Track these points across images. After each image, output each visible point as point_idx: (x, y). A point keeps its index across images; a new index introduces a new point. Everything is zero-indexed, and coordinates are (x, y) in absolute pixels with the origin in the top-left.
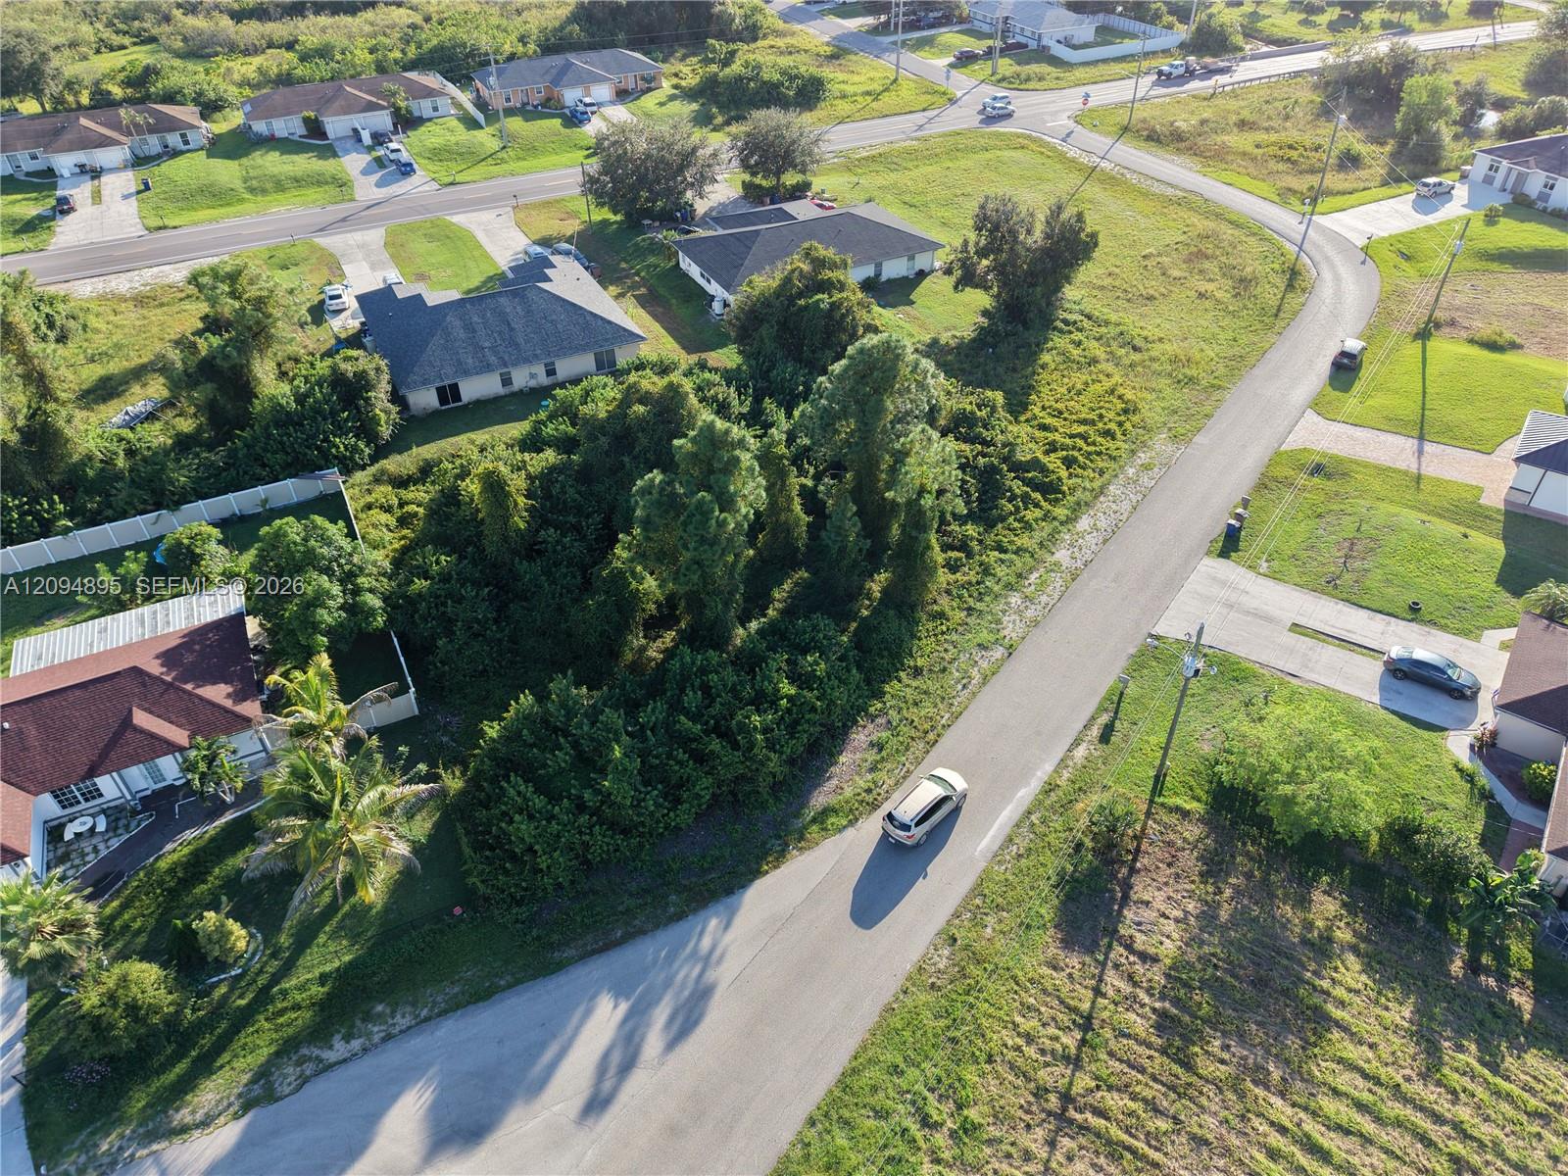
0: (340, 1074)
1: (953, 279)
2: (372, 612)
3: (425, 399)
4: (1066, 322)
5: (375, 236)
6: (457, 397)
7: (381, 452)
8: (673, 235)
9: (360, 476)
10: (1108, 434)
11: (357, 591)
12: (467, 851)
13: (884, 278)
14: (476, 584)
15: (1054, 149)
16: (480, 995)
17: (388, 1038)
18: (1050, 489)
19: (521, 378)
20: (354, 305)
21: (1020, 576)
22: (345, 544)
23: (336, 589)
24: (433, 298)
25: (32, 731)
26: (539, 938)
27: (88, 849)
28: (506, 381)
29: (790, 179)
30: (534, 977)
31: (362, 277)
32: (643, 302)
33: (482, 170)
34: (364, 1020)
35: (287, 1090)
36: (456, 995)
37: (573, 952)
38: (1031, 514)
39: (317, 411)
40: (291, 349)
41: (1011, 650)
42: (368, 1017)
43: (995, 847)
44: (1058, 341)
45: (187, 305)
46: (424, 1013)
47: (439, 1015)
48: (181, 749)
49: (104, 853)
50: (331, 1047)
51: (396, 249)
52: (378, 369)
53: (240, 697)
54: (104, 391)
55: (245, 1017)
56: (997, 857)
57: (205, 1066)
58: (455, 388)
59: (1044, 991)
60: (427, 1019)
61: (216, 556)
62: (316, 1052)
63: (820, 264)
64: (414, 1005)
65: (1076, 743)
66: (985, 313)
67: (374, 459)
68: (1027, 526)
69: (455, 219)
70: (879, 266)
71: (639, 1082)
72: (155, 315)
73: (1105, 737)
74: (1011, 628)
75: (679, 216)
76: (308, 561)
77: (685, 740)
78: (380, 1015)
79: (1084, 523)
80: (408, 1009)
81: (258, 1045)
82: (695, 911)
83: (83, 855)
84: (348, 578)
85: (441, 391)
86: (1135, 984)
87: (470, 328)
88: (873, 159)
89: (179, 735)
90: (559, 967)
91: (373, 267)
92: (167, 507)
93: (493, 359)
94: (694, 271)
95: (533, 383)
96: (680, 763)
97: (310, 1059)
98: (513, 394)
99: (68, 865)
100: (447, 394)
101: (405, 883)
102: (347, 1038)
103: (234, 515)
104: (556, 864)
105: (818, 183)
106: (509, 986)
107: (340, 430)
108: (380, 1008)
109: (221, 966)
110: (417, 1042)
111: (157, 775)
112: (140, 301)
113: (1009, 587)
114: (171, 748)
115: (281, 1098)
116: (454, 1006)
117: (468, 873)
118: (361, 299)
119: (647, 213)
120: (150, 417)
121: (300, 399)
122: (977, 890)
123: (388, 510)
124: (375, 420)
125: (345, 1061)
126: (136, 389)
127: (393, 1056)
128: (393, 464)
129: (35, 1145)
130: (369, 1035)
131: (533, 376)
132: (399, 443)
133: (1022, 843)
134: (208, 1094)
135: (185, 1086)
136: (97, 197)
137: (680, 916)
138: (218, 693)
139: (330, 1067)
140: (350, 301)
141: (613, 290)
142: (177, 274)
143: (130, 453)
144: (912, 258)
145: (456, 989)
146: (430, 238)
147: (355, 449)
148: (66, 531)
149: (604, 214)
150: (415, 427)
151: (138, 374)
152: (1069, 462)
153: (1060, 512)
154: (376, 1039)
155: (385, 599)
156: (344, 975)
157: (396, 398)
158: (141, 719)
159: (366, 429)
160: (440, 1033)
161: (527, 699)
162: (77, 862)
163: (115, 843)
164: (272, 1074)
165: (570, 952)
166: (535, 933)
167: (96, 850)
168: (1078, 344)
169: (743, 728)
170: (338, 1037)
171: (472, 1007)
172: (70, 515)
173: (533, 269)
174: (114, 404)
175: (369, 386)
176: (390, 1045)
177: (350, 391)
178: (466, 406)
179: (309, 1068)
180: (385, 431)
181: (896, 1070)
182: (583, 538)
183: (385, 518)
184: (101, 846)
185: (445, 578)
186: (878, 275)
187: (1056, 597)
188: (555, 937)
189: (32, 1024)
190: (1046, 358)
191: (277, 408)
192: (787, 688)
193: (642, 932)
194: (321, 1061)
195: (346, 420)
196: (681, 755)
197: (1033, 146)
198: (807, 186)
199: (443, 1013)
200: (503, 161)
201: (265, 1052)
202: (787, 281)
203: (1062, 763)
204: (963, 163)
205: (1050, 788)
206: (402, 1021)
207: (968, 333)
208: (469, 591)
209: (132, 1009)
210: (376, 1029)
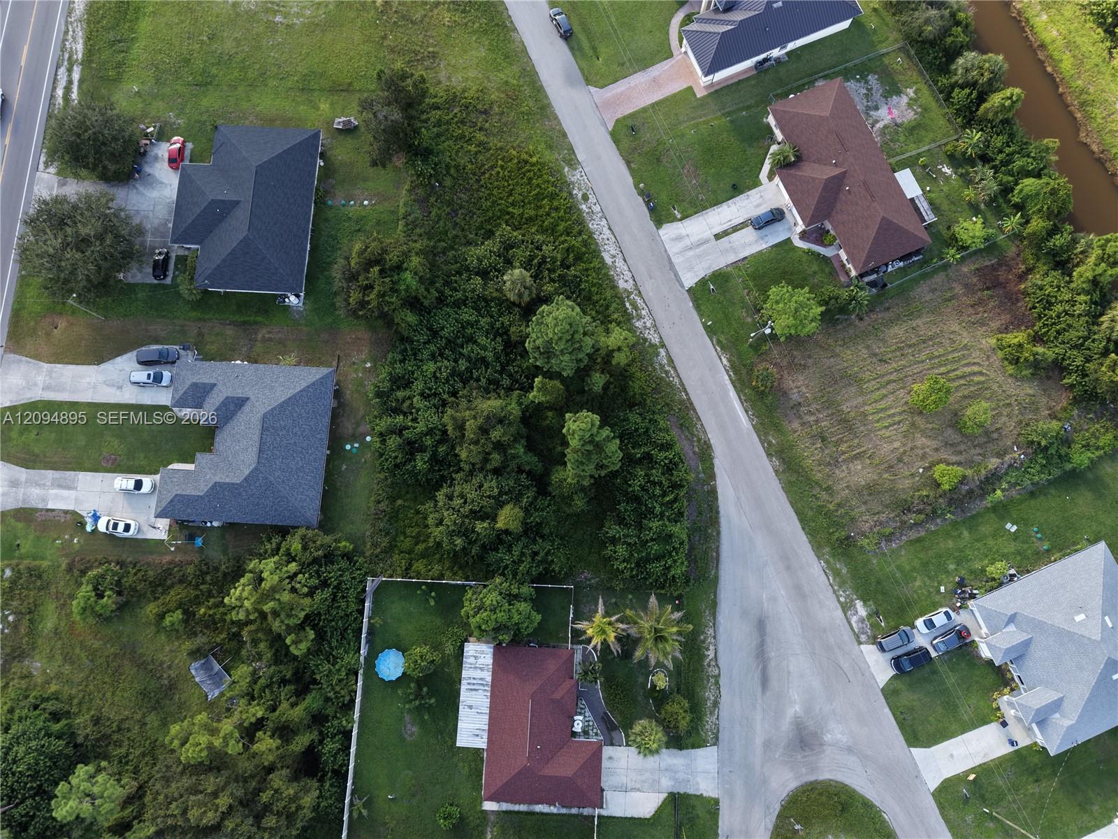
0: (719, 655)
12: (663, 592)
16: (714, 605)
17: (715, 637)
21: (625, 311)
26: (704, 580)
27: (587, 724)
30: (716, 586)
34: (704, 644)
35: (717, 671)
36: (710, 613)
37: (713, 572)
41: (663, 346)
42: (704, 642)
43: (747, 418)
46: (711, 624)
47: (715, 620)
49: (591, 718)
50: (708, 655)
56: (750, 420)
60: (714, 624)
62: (708, 660)
64: (706, 626)
65: (721, 359)
74: (652, 337)
78: (705, 638)
79: (607, 259)
80: (707, 629)
82: (719, 526)
90: (716, 580)
97: (709, 662)
102: (708, 649)
106: (715, 596)
108: (702, 637)
110: (721, 630)
113: (629, 320)
115: (719, 675)
116: (714, 615)
117: (671, 594)
122: (758, 434)
125: (716, 652)
127: (722, 638)
129: (699, 747)
130: (710, 643)
133: (749, 408)
139: (716, 657)
145: (707, 612)
153: (596, 263)
154: (713, 641)
160: (722, 621)
162: (591, 728)
166: (701, 581)
167: (589, 721)
170: (706, 652)
171: (717, 609)
176: (718, 637)
179: (713, 663)
188: (706, 575)
193: (718, 547)
194: (712, 659)
199: (715, 618)
205: (734, 383)
206: (711, 631)
210: (709, 640)
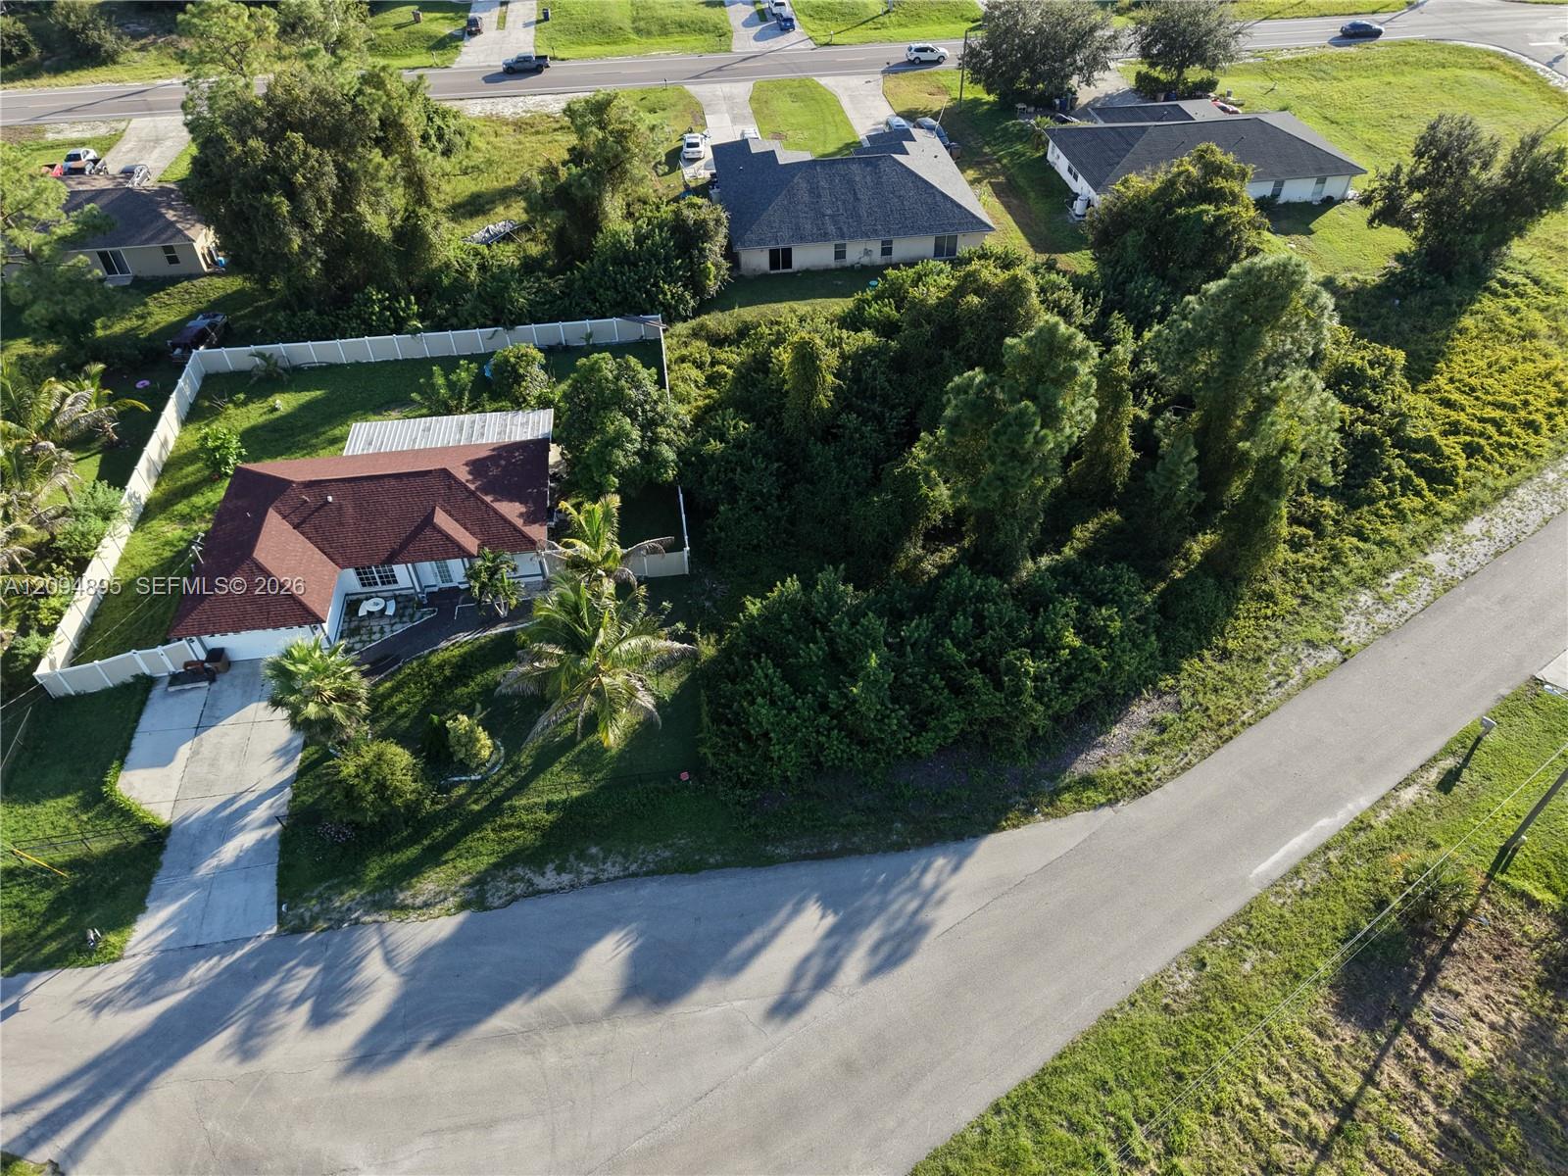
0: (546, 901)
1: (1368, 212)
2: (664, 463)
3: (757, 259)
4: (1504, 283)
5: (742, 89)
6: (788, 263)
7: (703, 308)
8: (1047, 122)
9: (681, 328)
10: (1532, 426)
11: (655, 440)
12: (706, 720)
13: (1281, 200)
14: (767, 456)
15: (1533, 74)
16: (688, 866)
17: (595, 881)
18: (1440, 478)
19: (855, 253)
20: (709, 155)
21: (1378, 572)
22: (653, 390)
23: (636, 434)
24: (785, 157)
25: (349, 510)
26: (755, 826)
27: (376, 629)
28: (840, 254)
29: (1194, 74)
30: (744, 865)
31: (722, 129)
32: (999, 191)
33: (860, 33)
34: (576, 858)
35: (497, 903)
36: (665, 860)
37: (785, 851)
38: (1408, 503)
39: (654, 254)
40: (641, 191)
41: (1346, 656)
42: (582, 856)
43: (1276, 875)
44: (1487, 304)
45: (559, 136)
46: (633, 867)
47: (647, 874)
48: (470, 556)
49: (388, 635)
50: (543, 874)
51: (760, 106)
52: (718, 221)
53: (530, 518)
54: (474, 207)
55: (474, 823)
56: (1275, 887)
57: (433, 857)
58: (788, 252)
59: (1301, 1056)
60: (635, 875)
61: (537, 380)
62: (530, 875)
63: (1212, 169)
64: (626, 857)
65: (1407, 782)
66: (1401, 257)
67: (697, 313)
68: (1400, 516)
69: (823, 81)
70: (1279, 185)
71: (824, 1005)
72: (530, 141)
73: (1448, 782)
74: (1353, 630)
75: (1058, 102)
76: (618, 400)
77: (945, 666)
78: (593, 857)
79: (1474, 526)
80: (620, 859)
81: (481, 853)
82: (919, 846)
83: (371, 633)
84: (649, 425)
85: (773, 254)
86: (1420, 1085)
87: (815, 193)
88: (1297, 63)
89: (470, 543)
90: (770, 862)
91: (735, 120)
92: (504, 325)
93: (831, 229)
94: (1061, 162)
95: (865, 260)
96: (934, 688)
97: (522, 879)
98: (844, 269)
99: (357, 638)
100: (781, 258)
101: (643, 735)
102: (560, 870)
103: (560, 344)
104: (787, 756)
105: (1224, 84)
106: (717, 866)
107: (671, 277)
108: (594, 850)
109: (464, 768)
110: (620, 894)
111: (445, 575)
112: (520, 126)
113: (1361, 582)
114: (462, 552)
115: (490, 909)
116: (660, 870)
117: (702, 741)
118: (716, 149)
119: (1022, 95)
120: (506, 238)
121: (640, 239)
122: (1244, 916)
123: (700, 366)
124: (705, 274)
125: (552, 891)
126: (500, 209)
127: (596, 901)
128: (712, 321)
129: (283, 883)
130: (579, 873)
131: (867, 252)
132: (721, 302)
133: (1310, 880)
134: (429, 883)
135: (412, 871)
136: (502, 22)
137: (901, 847)
138: (512, 510)
139: (538, 893)
140: (706, 152)
141: (971, 174)
142: (555, 105)
143: (483, 268)
144: (1322, 181)
145: (667, 854)
146: (795, 97)
147: (681, 299)
148: (417, 331)
149: (977, 93)
150: (743, 288)
151: (504, 195)
152: (1471, 450)
153: (1447, 507)
154: (585, 879)
155: (680, 454)
156: (571, 808)
157: (730, 254)
158: (442, 519)
159: (695, 282)
160: (645, 892)
161: (793, 584)
162: (365, 638)
163: (399, 629)
164: (487, 883)
165: (782, 850)
166: (753, 819)
167: (382, 631)
168: (1514, 312)
169: (1011, 669)
170: (551, 866)
171: (677, 876)
172: (421, 317)
173: (892, 140)
174: (479, 220)
175: (707, 237)
176: (596, 888)
177: (687, 237)
178: (794, 274)
179: (520, 888)
180: (713, 286)
181: (1102, 1086)
182: (883, 430)
183: (695, 373)
184: (387, 629)
185: (739, 444)
186: (1276, 195)
187: (1419, 606)
188: (771, 831)
189: (301, 773)
190: (1467, 321)
191: (618, 245)
192: (1071, 639)
193: (858, 851)
194: (532, 884)
195: (678, 268)
196: (937, 680)
197: (1508, 69)
198: (1211, 85)
199: (650, 873)
200: (884, 25)
201: (485, 862)
202: (1170, 184)
203: (1383, 802)
204: (1408, 80)
205: (1360, 826)
206: (612, 869)
207: (1373, 277)
208: (759, 463)
209: (381, 787)
210: (586, 869)
